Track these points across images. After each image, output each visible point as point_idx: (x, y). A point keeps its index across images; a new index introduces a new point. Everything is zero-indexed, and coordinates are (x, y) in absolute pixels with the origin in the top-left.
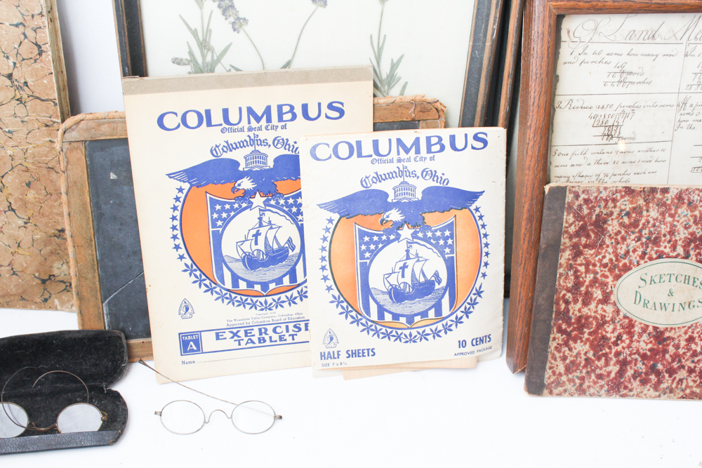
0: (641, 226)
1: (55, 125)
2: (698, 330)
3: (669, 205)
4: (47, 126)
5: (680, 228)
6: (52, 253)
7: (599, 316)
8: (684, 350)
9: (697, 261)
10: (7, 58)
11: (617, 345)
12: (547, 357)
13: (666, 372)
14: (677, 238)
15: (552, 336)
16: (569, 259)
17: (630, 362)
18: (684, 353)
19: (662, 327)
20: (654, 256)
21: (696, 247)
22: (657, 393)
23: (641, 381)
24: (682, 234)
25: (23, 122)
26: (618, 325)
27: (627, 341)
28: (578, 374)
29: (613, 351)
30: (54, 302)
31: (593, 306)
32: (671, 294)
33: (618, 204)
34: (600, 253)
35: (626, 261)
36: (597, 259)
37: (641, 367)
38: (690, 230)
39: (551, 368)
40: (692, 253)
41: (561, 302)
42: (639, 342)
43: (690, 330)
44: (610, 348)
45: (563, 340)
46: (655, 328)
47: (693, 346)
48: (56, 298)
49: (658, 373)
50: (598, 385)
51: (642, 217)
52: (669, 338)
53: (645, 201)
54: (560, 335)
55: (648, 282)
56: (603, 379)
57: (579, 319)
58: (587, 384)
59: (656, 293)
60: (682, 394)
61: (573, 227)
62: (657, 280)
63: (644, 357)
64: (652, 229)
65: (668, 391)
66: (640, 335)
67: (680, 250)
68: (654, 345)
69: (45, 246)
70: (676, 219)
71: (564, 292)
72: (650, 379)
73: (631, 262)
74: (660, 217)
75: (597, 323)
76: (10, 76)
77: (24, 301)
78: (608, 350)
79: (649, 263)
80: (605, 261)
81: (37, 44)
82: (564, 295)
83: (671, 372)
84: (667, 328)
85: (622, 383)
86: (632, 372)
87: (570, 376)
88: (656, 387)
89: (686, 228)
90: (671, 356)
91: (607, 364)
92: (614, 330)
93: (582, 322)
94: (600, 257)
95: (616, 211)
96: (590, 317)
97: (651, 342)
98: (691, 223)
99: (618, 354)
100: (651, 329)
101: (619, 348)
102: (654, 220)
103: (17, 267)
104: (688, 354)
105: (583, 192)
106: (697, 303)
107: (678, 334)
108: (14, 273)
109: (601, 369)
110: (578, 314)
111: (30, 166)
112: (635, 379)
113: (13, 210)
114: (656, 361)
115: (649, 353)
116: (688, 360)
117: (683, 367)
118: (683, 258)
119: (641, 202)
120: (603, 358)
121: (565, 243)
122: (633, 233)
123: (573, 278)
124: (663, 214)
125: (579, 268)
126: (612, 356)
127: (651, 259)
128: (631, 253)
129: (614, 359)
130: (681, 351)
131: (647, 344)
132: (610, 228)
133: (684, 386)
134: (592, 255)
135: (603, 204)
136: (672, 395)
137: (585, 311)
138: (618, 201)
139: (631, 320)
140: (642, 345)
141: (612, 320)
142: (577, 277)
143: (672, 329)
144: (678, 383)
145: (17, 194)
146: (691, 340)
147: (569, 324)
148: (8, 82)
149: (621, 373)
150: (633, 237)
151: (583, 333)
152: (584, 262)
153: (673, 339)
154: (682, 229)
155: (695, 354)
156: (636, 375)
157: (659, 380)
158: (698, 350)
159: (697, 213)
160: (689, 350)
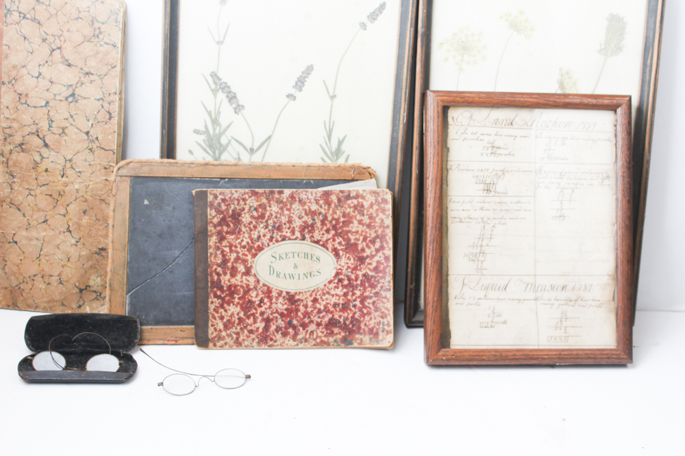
0: (266, 218)
2: (320, 293)
3: (286, 202)
5: (295, 218)
7: (244, 285)
8: (311, 309)
9: (311, 241)
11: (261, 307)
12: (208, 317)
13: (301, 326)
14: (295, 226)
15: (210, 300)
16: (216, 243)
17: (272, 320)
18: (312, 311)
19: (292, 292)
20: (280, 239)
21: (309, 232)
22: (296, 343)
23: (282, 334)
24: (297, 223)
26: (260, 291)
27: (268, 304)
28: (234, 330)
29: (259, 311)
31: (239, 277)
32: (296, 267)
33: (247, 202)
34: (239, 238)
35: (259, 243)
36: (237, 242)
37: (281, 323)
38: (303, 220)
39: (212, 325)
40: (307, 236)
41: (214, 274)
42: (277, 303)
43: (314, 293)
44: (256, 309)
45: (219, 303)
46: (288, 293)
47: (318, 305)
49: (294, 327)
50: (250, 338)
51: (267, 211)
52: (299, 300)
53: (267, 200)
54: (216, 299)
55: (278, 258)
56: (253, 334)
57: (229, 287)
58: (241, 339)
59: (285, 266)
60: (314, 342)
61: (216, 219)
62: (284, 256)
63: (282, 315)
64: (275, 220)
65: (303, 340)
66: (277, 298)
67: (298, 234)
68: (288, 306)
70: (292, 212)
71: (215, 267)
72: (289, 332)
73: (263, 244)
74: (280, 211)
75: (244, 290)
78: (254, 311)
79: (277, 244)
80: (244, 243)
82: (216, 269)
83: (304, 326)
84: (296, 293)
85: (268, 336)
86: (275, 327)
87: (228, 332)
88: (294, 338)
89: (300, 218)
90: (302, 314)
91: (255, 322)
92: (257, 295)
93: (232, 290)
94: (239, 240)
95: (247, 208)
96: (238, 285)
97: (286, 303)
98: (303, 214)
99: (262, 314)
100: (284, 294)
101: (263, 309)
102: (275, 213)
104: (315, 312)
105: (220, 194)
106: (316, 273)
107: (305, 296)
109: (251, 325)
110: (229, 284)
112: (277, 332)
114: (292, 319)
115: (285, 312)
116: (315, 316)
118: (301, 240)
119: (264, 201)
120: (252, 317)
121: (211, 231)
122: (262, 222)
123: (221, 256)
124: (282, 209)
125: (225, 249)
126: (258, 315)
127: (277, 241)
128: (262, 238)
129: (260, 318)
130: (309, 310)
131: (283, 305)
132: (244, 220)
133: (315, 336)
134: (233, 239)
135: (236, 202)
136: (307, 343)
137: (233, 281)
138: (247, 200)
139: (269, 288)
140: (280, 306)
141: (254, 288)
142: (224, 256)
143: (300, 293)
144: (310, 334)
146: (315, 300)
147: (223, 291)
149: (266, 328)
150: (262, 225)
151: (234, 298)
152: (228, 244)
153: (302, 301)
154: (297, 219)
155: (320, 311)
156: (278, 329)
157: (295, 332)
158: (322, 308)
159: (306, 207)
160: (315, 308)
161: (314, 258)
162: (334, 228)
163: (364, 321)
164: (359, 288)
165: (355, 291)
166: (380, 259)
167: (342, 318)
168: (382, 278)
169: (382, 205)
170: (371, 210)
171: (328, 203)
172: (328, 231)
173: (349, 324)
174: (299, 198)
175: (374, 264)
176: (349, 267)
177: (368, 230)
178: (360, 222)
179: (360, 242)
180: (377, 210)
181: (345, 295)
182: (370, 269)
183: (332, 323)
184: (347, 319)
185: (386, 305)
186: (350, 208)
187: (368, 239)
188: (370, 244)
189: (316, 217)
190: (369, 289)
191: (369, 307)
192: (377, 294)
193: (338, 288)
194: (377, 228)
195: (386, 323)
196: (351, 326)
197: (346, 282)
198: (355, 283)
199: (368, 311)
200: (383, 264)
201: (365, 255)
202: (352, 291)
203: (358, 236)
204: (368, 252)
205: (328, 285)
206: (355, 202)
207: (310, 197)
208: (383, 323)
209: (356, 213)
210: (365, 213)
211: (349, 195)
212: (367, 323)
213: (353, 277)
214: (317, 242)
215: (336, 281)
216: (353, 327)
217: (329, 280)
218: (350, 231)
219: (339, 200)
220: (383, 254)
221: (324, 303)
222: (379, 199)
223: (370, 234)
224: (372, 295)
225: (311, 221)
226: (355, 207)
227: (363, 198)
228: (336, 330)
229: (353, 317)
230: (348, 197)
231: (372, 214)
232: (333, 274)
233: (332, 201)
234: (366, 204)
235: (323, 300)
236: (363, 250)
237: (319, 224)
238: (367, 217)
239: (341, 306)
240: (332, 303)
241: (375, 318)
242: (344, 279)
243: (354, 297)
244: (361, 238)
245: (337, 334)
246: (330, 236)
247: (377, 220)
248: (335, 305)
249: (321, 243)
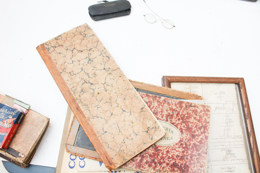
0: (151, 108)
2: (171, 148)
3: (161, 102)
8: (165, 156)
9: (170, 123)
13: (158, 163)
14: (164, 114)
17: (145, 157)
18: (165, 157)
19: (157, 145)
22: (155, 171)
23: (148, 165)
24: (165, 113)
37: (149, 159)
38: (168, 112)
40: (169, 120)
43: (168, 148)
47: (169, 154)
49: (155, 163)
50: (132, 164)
51: (152, 105)
52: (160, 150)
53: (153, 99)
56: (134, 162)
63: (150, 155)
64: (155, 109)
65: (159, 171)
67: (164, 118)
68: (154, 152)
70: (163, 107)
72: (152, 165)
74: (158, 106)
83: (160, 163)
84: (159, 146)
85: (142, 164)
86: (146, 161)
88: (154, 169)
89: (167, 111)
90: (160, 157)
97: (153, 150)
98: (169, 109)
102: (156, 106)
104: (167, 157)
106: (170, 138)
107: (163, 149)
112: (146, 164)
114: (155, 158)
115: (152, 154)
116: (166, 159)
117: (164, 162)
118: (165, 121)
119: (152, 100)
124: (159, 105)
130: (164, 156)
131: (152, 151)
133: (165, 170)
138: (144, 98)
140: (150, 151)
143: (161, 146)
144: (163, 168)
146: (168, 152)
149: (141, 161)
153: (161, 150)
154: (165, 111)
155: (169, 158)
156: (147, 162)
157: (155, 166)
158: (171, 156)
159: (170, 107)
160: (167, 156)
161: (171, 131)
162: (182, 119)
163: (191, 167)
164: (191, 150)
165: (188, 151)
166: (203, 137)
167: (180, 163)
168: (202, 147)
169: (206, 112)
170: (201, 113)
171: (181, 107)
172: (179, 119)
173: (183, 167)
174: (168, 102)
175: (200, 139)
176: (187, 139)
177: (198, 122)
178: (195, 118)
179: (194, 128)
180: (203, 114)
181: (183, 152)
182: (197, 141)
183: (174, 165)
184: (182, 164)
185: (203, 161)
186: (191, 111)
187: (198, 127)
188: (198, 129)
189: (174, 112)
190: (196, 151)
191: (194, 160)
192: (199, 154)
193: (180, 148)
194: (203, 122)
195: (203, 170)
196: (184, 168)
197: (184, 146)
198: (189, 147)
199: (193, 162)
200: (204, 140)
201: (195, 134)
202: (187, 151)
203: (193, 125)
204: (197, 133)
205: (175, 145)
206: (194, 108)
207: (173, 102)
208: (201, 170)
209: (194, 114)
210: (198, 114)
211: (191, 105)
212: (192, 169)
213: (188, 144)
214: (173, 124)
215: (179, 144)
216: (185, 169)
217: (176, 143)
218: (189, 122)
219: (186, 106)
220: (205, 135)
221: (172, 154)
222: (205, 109)
223: (199, 124)
224: (196, 154)
225: (172, 113)
226: (193, 111)
227: (198, 107)
228: (176, 169)
229: (185, 164)
230: (191, 106)
231: (201, 115)
232: (179, 141)
233: (183, 106)
234: (199, 110)
235: (172, 153)
236: (195, 132)
237: (175, 115)
238: (199, 116)
239: (180, 157)
240: (176, 155)
241: (197, 167)
242: (183, 144)
243: (187, 154)
244: (195, 126)
245: (176, 171)
246: (180, 122)
247: (203, 118)
248: (177, 156)
249: (175, 124)
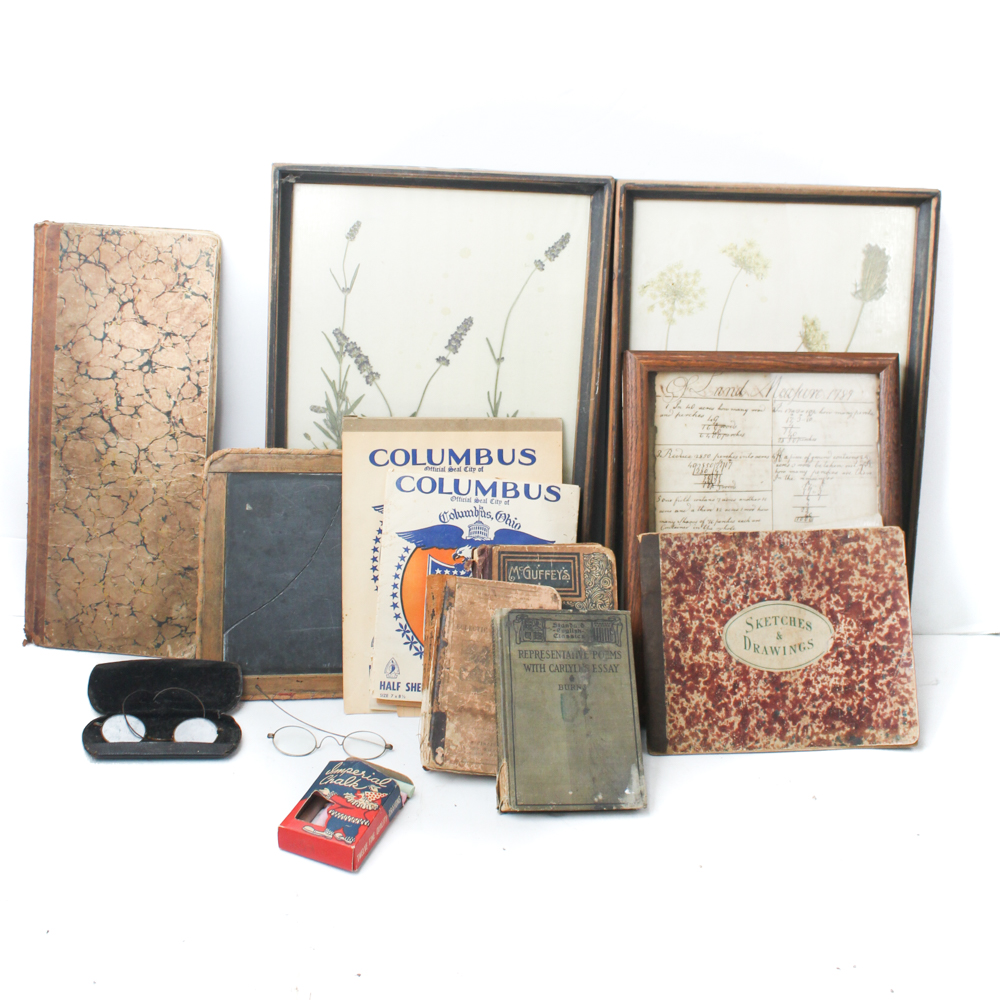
0: (737, 570)
1: (201, 460)
2: (813, 672)
3: (761, 548)
4: (193, 461)
5: (775, 569)
6: (173, 593)
7: (711, 664)
8: (803, 695)
9: (798, 601)
10: (170, 397)
11: (735, 694)
12: (665, 709)
13: (790, 719)
14: (775, 580)
15: (667, 686)
16: (672, 606)
17: (751, 711)
18: (804, 698)
19: (777, 672)
20: (756, 599)
21: (795, 588)
22: (784, 743)
23: (765, 731)
24: (779, 576)
25: (172, 456)
26: (732, 672)
27: (745, 689)
28: (700, 727)
29: (732, 700)
30: (166, 647)
31: (703, 653)
32: (779, 637)
33: (711, 549)
34: (702, 599)
35: (729, 606)
36: (700, 605)
37: (763, 715)
38: (786, 571)
39: (671, 721)
40: (792, 594)
41: (671, 650)
42: (756, 688)
43: (805, 673)
44: (728, 697)
45: (679, 690)
46: (770, 673)
47: (811, 690)
48: (170, 643)
49: (781, 721)
50: (722, 738)
51: (737, 561)
52: (786, 683)
53: (737, 546)
54: (674, 685)
55: (755, 625)
56: (726, 732)
57: (692, 667)
58: (711, 738)
59: (765, 637)
60: (809, 742)
61: (670, 573)
62: (763, 623)
63: (764, 704)
64: (749, 573)
65: (794, 739)
66: (756, 682)
67: (780, 592)
68: (772, 691)
69: (169, 584)
70: (771, 561)
71: (672, 640)
72: (775, 728)
73: (734, 606)
74: (754, 561)
75: (711, 671)
76: (168, 414)
77: (136, 646)
78: (726, 700)
79: (752, 606)
80: (709, 606)
81: (197, 386)
82: (673, 643)
83: (795, 719)
84: (782, 673)
85: (747, 734)
86: (755, 721)
87: (693, 730)
88: (782, 736)
89: (782, 569)
90: (791, 702)
91: (728, 715)
92: (729, 678)
93: (695, 671)
94: (703, 602)
95: (711, 557)
96: (702, 665)
97: (768, 688)
98: (786, 564)
99: (737, 703)
100: (766, 675)
101: (738, 697)
102: (749, 563)
103: (137, 607)
104: (808, 699)
105: (675, 539)
106: (807, 645)
107: (794, 678)
108: (133, 614)
109: (723, 720)
110: (691, 663)
111: (170, 500)
112: (759, 729)
113: (145, 545)
114: (778, 709)
115: (768, 700)
116: (808, 705)
117: (805, 713)
118: (784, 600)
119: (733, 547)
120: (723, 709)
121: (665, 590)
122: (732, 577)
123: (678, 625)
124: (757, 557)
125: (684, 614)
126: (731, 705)
127: (753, 602)
128: (733, 598)
129: (735, 709)
130: (800, 696)
131: (765, 690)
132: (707, 574)
133: (810, 733)
134: (694, 601)
135: (696, 550)
136: (800, 743)
137: (696, 658)
138: (711, 547)
139: (744, 667)
140: (760, 691)
141: (725, 667)
142: (683, 624)
143: (786, 673)
144: (803, 731)
145: (151, 529)
146: (808, 683)
147: (683, 673)
148: (166, 419)
149: (744, 723)
150: (731, 581)
151: (698, 683)
152: (687, 608)
153: (790, 684)
154: (778, 571)
155: (814, 698)
156: (760, 724)
157: (783, 728)
158: (818, 693)
159: (789, 554)
160: (808, 694)
161: (804, 624)
162: (829, 581)
163: (875, 709)
164: (867, 664)
165: (862, 669)
166: (893, 623)
167: (846, 707)
168: (897, 649)
169: (892, 549)
170: (877, 556)
171: (818, 548)
172: (820, 586)
173: (855, 715)
174: (779, 542)
175: (886, 630)
176: (850, 636)
177: (874, 583)
178: (863, 573)
179: (864, 601)
180: (885, 556)
181: (848, 674)
182: (879, 637)
183: (832, 714)
184: (851, 707)
185: (906, 687)
186: (849, 553)
187: (876, 596)
188: (878, 603)
189: (803, 568)
190: (881, 665)
191: (882, 690)
192: (892, 671)
193: (837, 665)
194: (886, 580)
195: (908, 711)
196: (858, 718)
197: (848, 657)
198: (860, 657)
199: (880, 696)
200: (898, 629)
201: (872, 617)
202: (857, 669)
203: (860, 593)
204: (876, 614)
205: (823, 661)
206: (854, 545)
207: (794, 540)
208: (903, 711)
209: (857, 560)
210: (869, 560)
211: (846, 536)
212: (881, 713)
213: (857, 648)
214: (806, 602)
215: (834, 655)
216: (861, 718)
217: (825, 654)
218: (849, 586)
219: (833, 543)
220: (898, 615)
221: (820, 686)
222: (887, 540)
223: (877, 589)
224: (885, 673)
225: (797, 574)
226: (855, 553)
227: (865, 539)
228: (838, 724)
229: (860, 705)
230: (845, 539)
231: (878, 561)
232: (830, 646)
233: (823, 545)
234: (870, 548)
235: (818, 683)
236: (869, 611)
237: (807, 577)
238: (872, 566)
239: (843, 690)
240: (830, 685)
241: (891, 705)
242: (845, 653)
243: (860, 677)
244: (866, 595)
245: (839, 729)
246: (823, 593)
247: (886, 569)
248: (835, 689)
249: (812, 603)
